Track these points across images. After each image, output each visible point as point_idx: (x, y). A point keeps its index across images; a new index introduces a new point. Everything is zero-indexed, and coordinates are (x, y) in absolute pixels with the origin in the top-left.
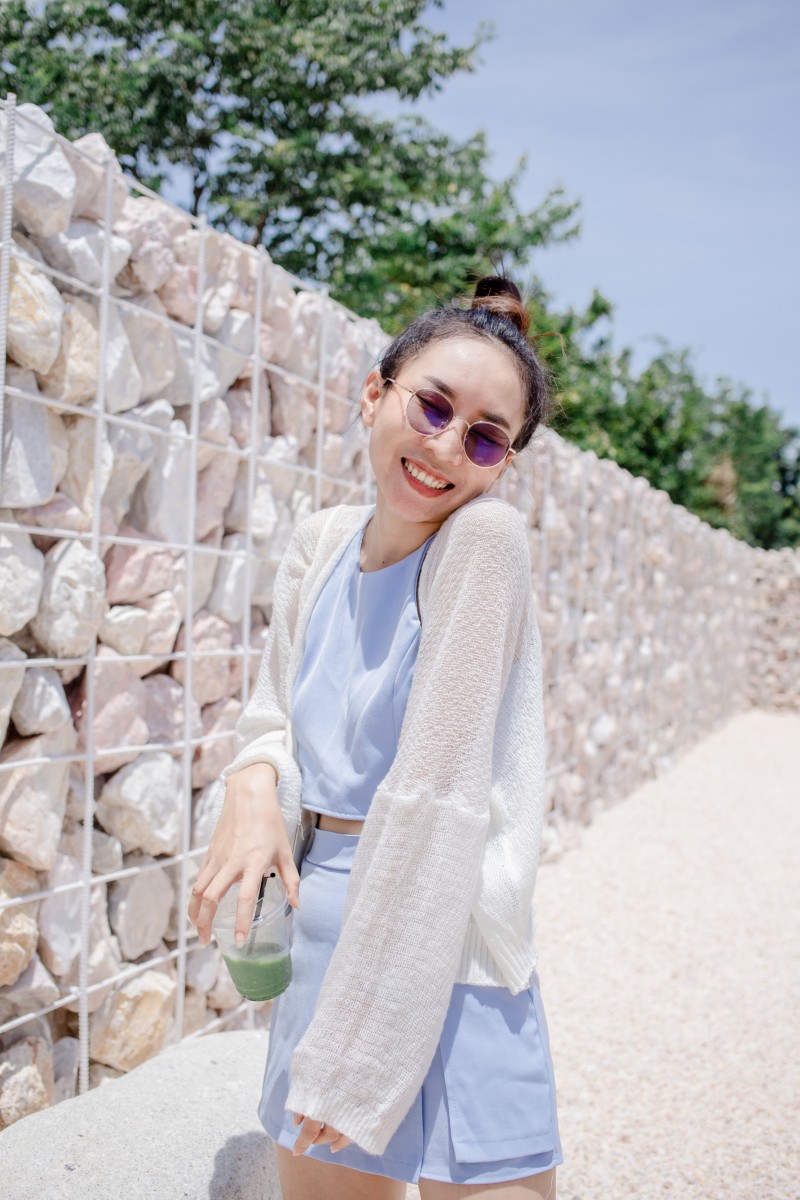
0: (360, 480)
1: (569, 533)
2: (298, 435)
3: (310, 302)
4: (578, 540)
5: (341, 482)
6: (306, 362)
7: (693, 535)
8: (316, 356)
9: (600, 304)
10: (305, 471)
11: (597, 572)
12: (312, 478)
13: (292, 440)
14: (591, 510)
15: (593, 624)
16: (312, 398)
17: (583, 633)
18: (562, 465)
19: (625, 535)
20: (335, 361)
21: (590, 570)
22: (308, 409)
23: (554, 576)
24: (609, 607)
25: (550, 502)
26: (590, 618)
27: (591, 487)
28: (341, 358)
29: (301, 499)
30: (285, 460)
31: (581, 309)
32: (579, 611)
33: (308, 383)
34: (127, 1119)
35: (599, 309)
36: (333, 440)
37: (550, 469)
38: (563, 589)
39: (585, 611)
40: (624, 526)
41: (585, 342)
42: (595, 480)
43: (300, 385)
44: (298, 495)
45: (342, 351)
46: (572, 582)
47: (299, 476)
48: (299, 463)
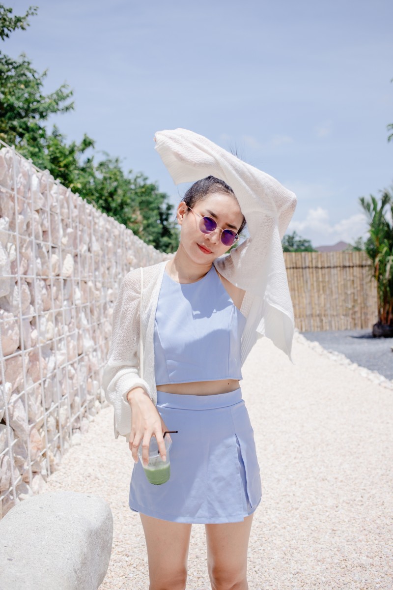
0: (30, 235)
1: (101, 253)
2: (8, 217)
3: (8, 152)
4: (104, 256)
5: (23, 237)
6: (9, 182)
7: (141, 248)
8: (12, 179)
9: (88, 141)
10: (11, 233)
11: (111, 269)
12: (14, 236)
13: (7, 219)
14: (107, 241)
15: (111, 294)
16: (12, 198)
17: (108, 299)
18: (97, 221)
19: (119, 251)
20: (18, 179)
21: (108, 269)
22: (11, 204)
23: (97, 273)
24: (116, 285)
25: (94, 239)
26: (110, 291)
27: (107, 230)
28: (20, 178)
29: (11, 246)
30: (4, 228)
31: (79, 143)
32: (106, 289)
33: (10, 191)
34: (23, 536)
35: (87, 143)
36: (21, 217)
37: (93, 223)
38: (100, 279)
39: (108, 288)
40: (119, 247)
41: (81, 159)
42: (109, 227)
43: (7, 192)
44: (9, 245)
45: (21, 175)
46: (103, 275)
47: (9, 235)
48: (9, 230)
